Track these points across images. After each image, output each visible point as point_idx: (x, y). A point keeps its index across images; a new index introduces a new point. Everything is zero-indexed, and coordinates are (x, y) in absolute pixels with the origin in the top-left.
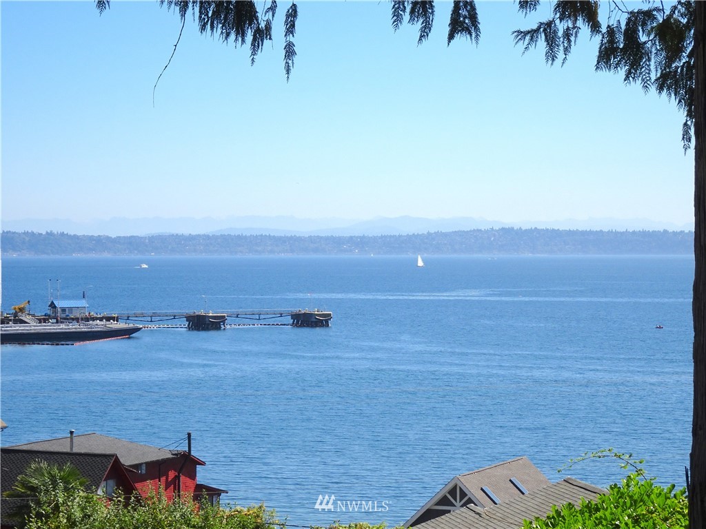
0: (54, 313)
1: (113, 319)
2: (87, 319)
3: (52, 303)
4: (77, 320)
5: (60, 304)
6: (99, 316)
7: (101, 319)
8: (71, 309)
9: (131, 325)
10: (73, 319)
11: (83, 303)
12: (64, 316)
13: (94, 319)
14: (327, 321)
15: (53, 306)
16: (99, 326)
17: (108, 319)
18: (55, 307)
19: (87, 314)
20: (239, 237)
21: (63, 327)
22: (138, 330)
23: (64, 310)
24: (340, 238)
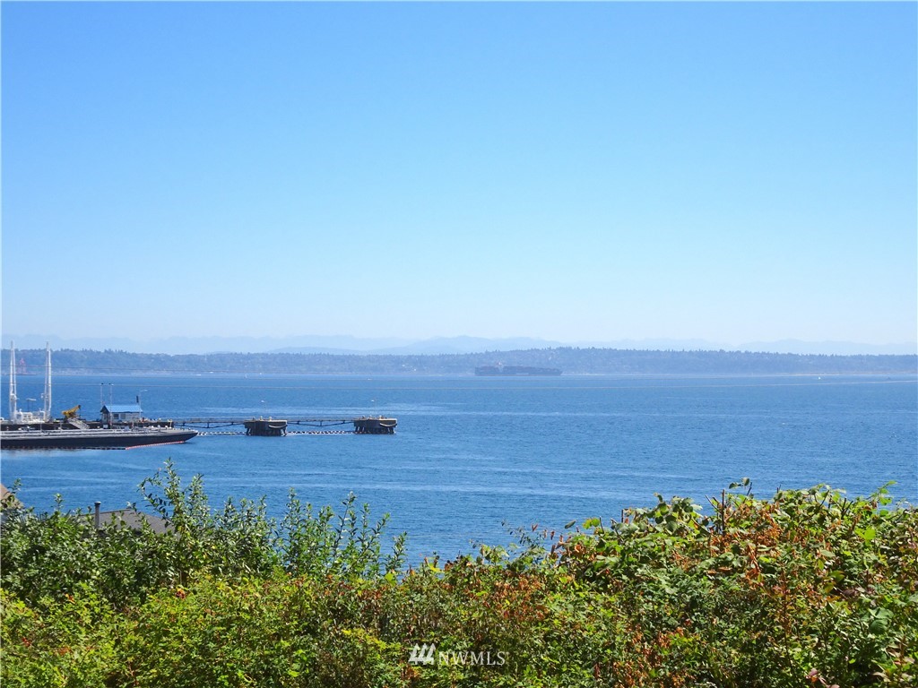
0: (105, 419)
1: (168, 424)
2: (141, 425)
3: (105, 408)
4: (129, 425)
5: (112, 409)
6: (153, 421)
7: (155, 425)
8: (124, 414)
9: (186, 431)
10: (126, 425)
11: (136, 408)
12: (116, 421)
13: (148, 425)
14: (391, 428)
15: (105, 410)
16: (152, 431)
17: (163, 425)
18: (107, 412)
19: (141, 419)
20: (298, 356)
21: (115, 432)
22: (194, 435)
23: (116, 415)
24: (398, 357)
